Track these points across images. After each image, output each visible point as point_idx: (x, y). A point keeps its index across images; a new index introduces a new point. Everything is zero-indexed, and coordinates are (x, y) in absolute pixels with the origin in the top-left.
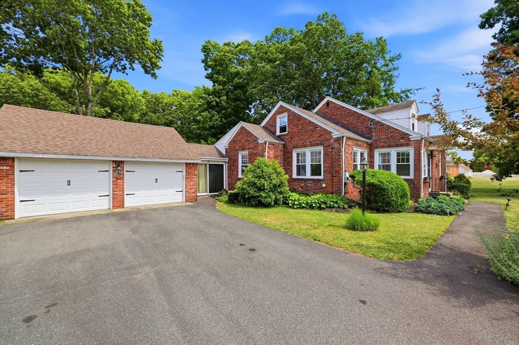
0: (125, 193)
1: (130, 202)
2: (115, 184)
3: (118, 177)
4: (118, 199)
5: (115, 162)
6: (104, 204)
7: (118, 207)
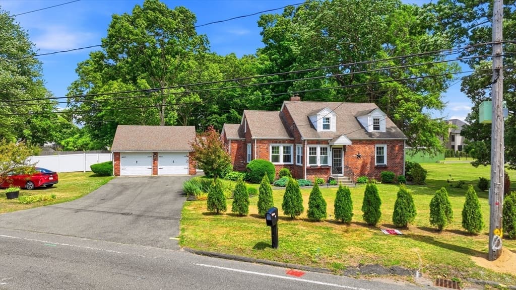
0: (158, 168)
1: (160, 173)
2: (154, 163)
3: (155, 160)
4: (155, 171)
5: (154, 153)
6: (149, 173)
7: (155, 174)
